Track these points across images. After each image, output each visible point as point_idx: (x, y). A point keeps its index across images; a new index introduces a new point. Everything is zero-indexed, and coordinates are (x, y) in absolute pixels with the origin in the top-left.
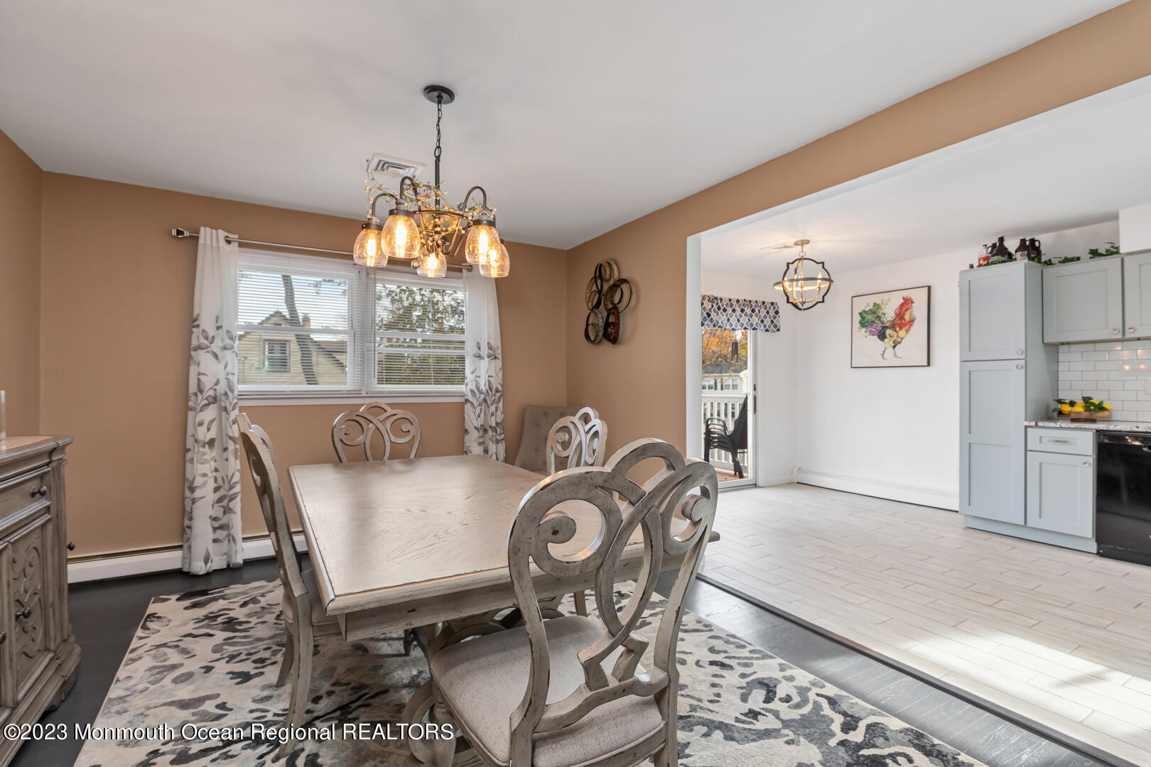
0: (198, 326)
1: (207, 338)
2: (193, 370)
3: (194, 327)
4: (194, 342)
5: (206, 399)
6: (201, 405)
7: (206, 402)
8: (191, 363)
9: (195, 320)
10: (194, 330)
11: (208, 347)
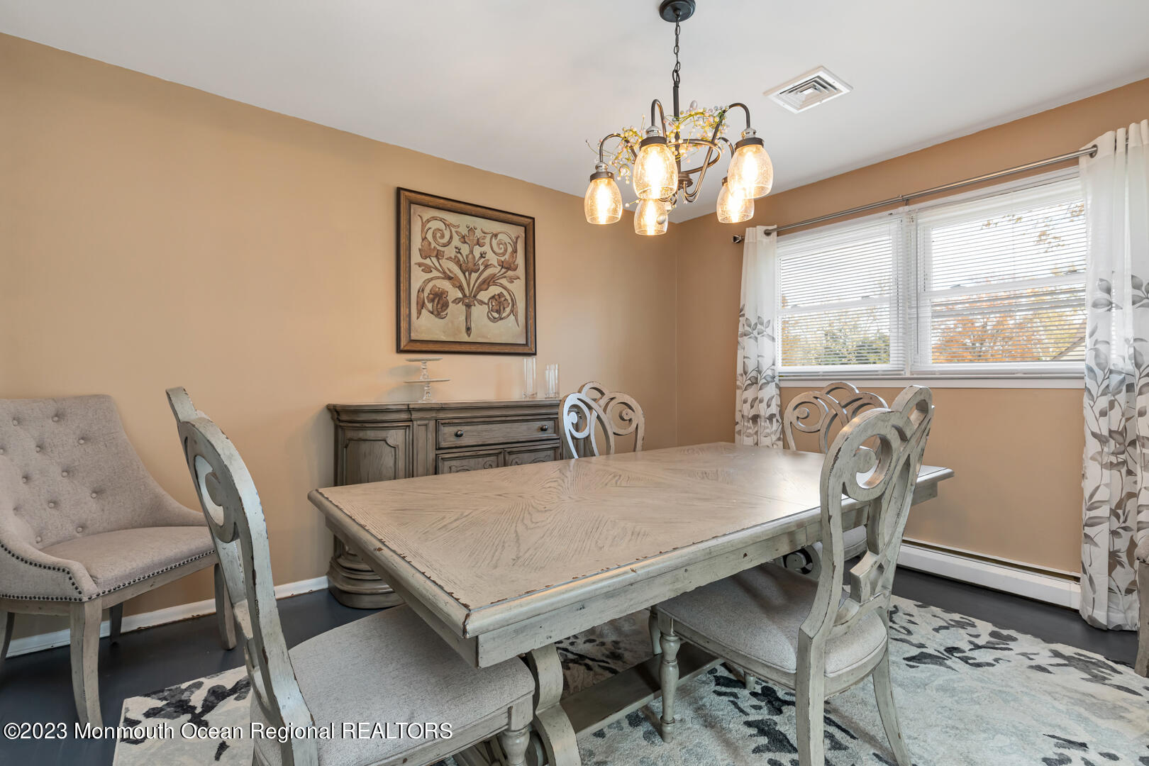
0: (743, 315)
1: (749, 326)
2: (740, 354)
3: (740, 316)
4: (741, 330)
5: (750, 379)
6: (746, 385)
7: (749, 382)
8: (739, 347)
9: (741, 310)
10: (741, 318)
11: (751, 333)
